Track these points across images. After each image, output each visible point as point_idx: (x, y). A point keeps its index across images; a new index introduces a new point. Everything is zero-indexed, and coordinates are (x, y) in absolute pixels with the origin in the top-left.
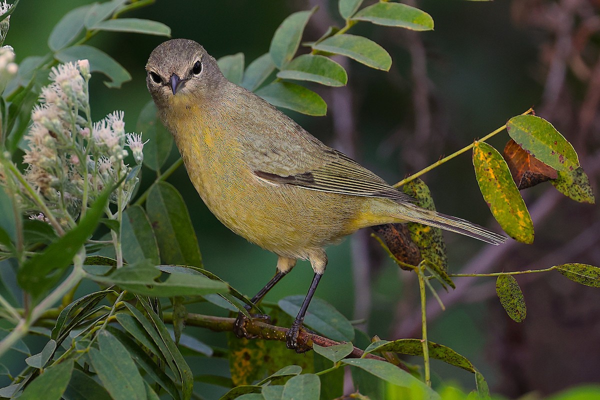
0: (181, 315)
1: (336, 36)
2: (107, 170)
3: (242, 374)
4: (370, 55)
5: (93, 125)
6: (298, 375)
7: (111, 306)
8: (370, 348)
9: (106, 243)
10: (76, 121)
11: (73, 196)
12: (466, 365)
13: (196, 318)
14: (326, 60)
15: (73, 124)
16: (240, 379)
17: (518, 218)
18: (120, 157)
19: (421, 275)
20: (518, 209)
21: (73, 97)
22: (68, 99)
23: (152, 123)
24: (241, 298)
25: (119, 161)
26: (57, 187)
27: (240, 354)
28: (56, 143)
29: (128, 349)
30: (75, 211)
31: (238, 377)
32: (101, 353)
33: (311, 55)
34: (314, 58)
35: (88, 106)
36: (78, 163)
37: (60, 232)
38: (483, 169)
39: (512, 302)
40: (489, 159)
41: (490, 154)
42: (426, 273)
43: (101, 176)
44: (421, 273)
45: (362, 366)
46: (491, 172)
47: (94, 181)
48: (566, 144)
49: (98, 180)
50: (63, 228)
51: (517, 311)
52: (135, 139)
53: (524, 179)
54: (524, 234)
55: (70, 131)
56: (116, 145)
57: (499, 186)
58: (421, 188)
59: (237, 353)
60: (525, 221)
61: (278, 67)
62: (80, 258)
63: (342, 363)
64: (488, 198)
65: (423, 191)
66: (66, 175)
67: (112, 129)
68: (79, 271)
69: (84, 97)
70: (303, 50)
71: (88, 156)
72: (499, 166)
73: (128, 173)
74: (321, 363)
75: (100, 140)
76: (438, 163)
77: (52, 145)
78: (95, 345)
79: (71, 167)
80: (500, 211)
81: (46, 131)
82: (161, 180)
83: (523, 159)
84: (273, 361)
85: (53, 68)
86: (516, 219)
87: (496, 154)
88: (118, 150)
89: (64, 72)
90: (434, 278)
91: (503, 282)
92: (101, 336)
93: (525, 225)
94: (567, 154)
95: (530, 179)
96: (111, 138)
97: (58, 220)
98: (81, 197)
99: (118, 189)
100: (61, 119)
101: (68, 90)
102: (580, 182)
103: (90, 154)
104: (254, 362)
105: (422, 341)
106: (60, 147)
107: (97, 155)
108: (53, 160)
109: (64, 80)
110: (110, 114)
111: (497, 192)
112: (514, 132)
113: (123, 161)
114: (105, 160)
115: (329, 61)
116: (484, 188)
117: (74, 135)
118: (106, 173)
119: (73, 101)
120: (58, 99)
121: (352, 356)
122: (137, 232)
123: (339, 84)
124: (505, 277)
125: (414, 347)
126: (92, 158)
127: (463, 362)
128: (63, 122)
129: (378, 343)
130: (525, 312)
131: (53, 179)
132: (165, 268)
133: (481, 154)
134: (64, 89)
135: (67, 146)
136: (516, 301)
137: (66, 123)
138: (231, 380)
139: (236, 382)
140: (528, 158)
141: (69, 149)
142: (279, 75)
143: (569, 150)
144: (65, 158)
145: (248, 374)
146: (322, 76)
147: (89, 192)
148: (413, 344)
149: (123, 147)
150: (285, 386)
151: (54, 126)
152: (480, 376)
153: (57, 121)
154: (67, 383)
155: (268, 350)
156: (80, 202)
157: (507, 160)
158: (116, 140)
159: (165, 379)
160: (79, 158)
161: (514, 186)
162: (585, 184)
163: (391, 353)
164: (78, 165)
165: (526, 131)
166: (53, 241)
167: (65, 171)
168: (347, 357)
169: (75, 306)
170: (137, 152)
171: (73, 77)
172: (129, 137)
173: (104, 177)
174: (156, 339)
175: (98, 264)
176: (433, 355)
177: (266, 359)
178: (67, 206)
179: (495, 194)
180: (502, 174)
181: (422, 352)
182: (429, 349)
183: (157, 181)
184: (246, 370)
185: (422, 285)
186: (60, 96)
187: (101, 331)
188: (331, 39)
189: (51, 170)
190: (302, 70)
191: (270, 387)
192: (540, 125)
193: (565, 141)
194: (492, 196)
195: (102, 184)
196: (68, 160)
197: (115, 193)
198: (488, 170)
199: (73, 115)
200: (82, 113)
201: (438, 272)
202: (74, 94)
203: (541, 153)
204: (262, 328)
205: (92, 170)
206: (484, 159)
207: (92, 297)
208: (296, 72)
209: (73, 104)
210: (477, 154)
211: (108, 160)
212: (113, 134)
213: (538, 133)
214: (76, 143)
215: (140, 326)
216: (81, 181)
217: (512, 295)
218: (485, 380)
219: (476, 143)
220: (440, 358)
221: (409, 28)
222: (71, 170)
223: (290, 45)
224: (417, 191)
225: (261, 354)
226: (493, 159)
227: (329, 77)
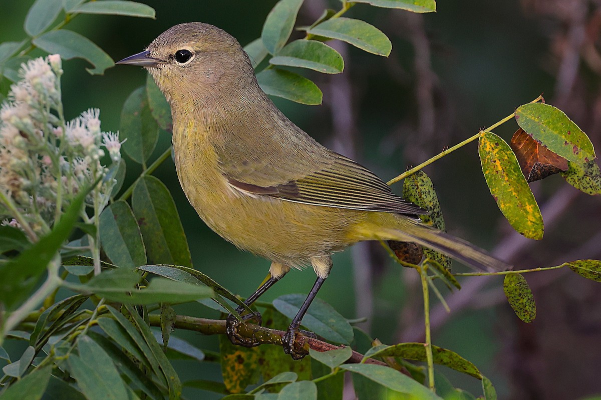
0: (169, 317)
1: (332, 19)
2: (83, 171)
3: (235, 378)
4: (369, 39)
5: (66, 124)
6: (293, 382)
7: (93, 310)
8: (370, 353)
9: (83, 249)
10: (48, 120)
11: (47, 200)
12: (472, 371)
13: (185, 320)
14: (321, 46)
15: (45, 123)
16: (233, 384)
17: (527, 213)
18: (96, 157)
19: (423, 275)
20: (527, 203)
21: (45, 95)
22: (39, 96)
23: (136, 113)
24: (233, 299)
25: (95, 162)
26: (29, 191)
27: (232, 357)
28: (27, 144)
29: (110, 355)
30: (48, 216)
31: (231, 382)
32: (81, 359)
33: (306, 40)
34: (309, 43)
35: (61, 104)
36: (50, 164)
37: (33, 238)
38: (489, 161)
39: (520, 302)
40: (496, 150)
41: (497, 144)
42: (429, 272)
43: (76, 178)
44: (424, 273)
45: (361, 372)
46: (498, 163)
47: (68, 184)
48: (580, 134)
49: (73, 183)
50: (37, 233)
51: (527, 311)
52: (112, 139)
53: (533, 171)
54: (533, 230)
55: (42, 130)
56: (91, 144)
57: (506, 178)
58: (423, 181)
59: (230, 356)
60: (535, 216)
61: (270, 53)
62: (54, 265)
63: (340, 369)
64: (495, 191)
65: (426, 184)
66: (38, 177)
67: (86, 127)
68: (54, 280)
69: (55, 94)
70: (298, 35)
71: (62, 158)
72: (506, 158)
73: (104, 175)
74: (319, 369)
75: (75, 140)
76: (441, 155)
77: (23, 145)
78: (75, 352)
79: (45, 169)
80: (508, 205)
81: (16, 131)
82: (147, 174)
83: (531, 149)
84: (268, 364)
85: (23, 65)
86: (525, 213)
87: (504, 145)
88: (93, 150)
89: (34, 69)
90: (437, 278)
91: (511, 280)
92: (82, 342)
93: (534, 220)
94: (581, 145)
95: (540, 171)
96: (86, 137)
97: (31, 225)
98: (54, 201)
99: (94, 192)
100: (32, 118)
101: (39, 87)
102: (592, 173)
103: (64, 154)
104: (247, 366)
105: (425, 345)
106: (32, 148)
107: (71, 155)
108: (24, 162)
109: (34, 77)
110: (85, 112)
111: (505, 185)
112: (523, 121)
113: (99, 162)
114: (80, 161)
115: (325, 46)
116: (491, 180)
117: (46, 135)
118: (81, 175)
119: (45, 98)
120: (29, 98)
121: (350, 361)
122: (122, 229)
123: (334, 71)
124: (513, 275)
125: (417, 352)
126: (66, 159)
127: (469, 367)
128: (34, 121)
129: (379, 347)
130: (535, 312)
131: (24, 182)
132: (151, 268)
133: (488, 145)
134: (34, 87)
135: (39, 147)
136: (525, 301)
137: (37, 122)
138: (224, 385)
139: (228, 386)
140: (536, 148)
141: (42, 150)
142: (272, 61)
143: (584, 141)
144: (37, 160)
145: (242, 379)
146: (316, 63)
147: (63, 195)
148: (416, 349)
149: (99, 147)
150: (279, 394)
151: (25, 125)
152: (488, 381)
153: (28, 121)
154: (43, 390)
155: (263, 353)
156: (54, 208)
157: (515, 150)
158: (91, 140)
159: (151, 386)
160: (52, 159)
161: (523, 179)
162: (596, 176)
163: (393, 357)
164: (51, 166)
165: (537, 120)
166: (26, 247)
167: (37, 173)
168: (346, 362)
169: (55, 309)
170: (114, 152)
171: (44, 73)
172: (106, 137)
173: (79, 179)
174: (141, 345)
175: (79, 264)
176: (438, 361)
177: (261, 361)
178: (40, 210)
179: (502, 187)
180: (510, 166)
181: (425, 357)
182: (433, 354)
183: (142, 175)
184: (239, 374)
185: (425, 285)
186: (30, 94)
187: (82, 337)
188: (327, 22)
189: (23, 173)
190: (296, 57)
191: (264, 395)
192: (551, 114)
193: (579, 130)
194: (499, 190)
195: (77, 186)
196: (40, 161)
197: (91, 196)
198: (495, 162)
199: (45, 113)
200: (53, 112)
201: (442, 272)
202: (46, 92)
203: (553, 143)
204: (255, 331)
205: (66, 171)
206: (490, 150)
207: (73, 299)
208: (289, 58)
209: (44, 102)
210: (483, 144)
211: (84, 161)
212: (89, 133)
213: (549, 122)
214: (48, 143)
215: (123, 331)
216: (55, 184)
217: (520, 295)
218: (492, 385)
219: (483, 133)
220: (445, 364)
221: (410, 10)
222: (44, 172)
223: (284, 30)
224: (419, 184)
225: (255, 357)
226: (500, 150)
227: (325, 63)
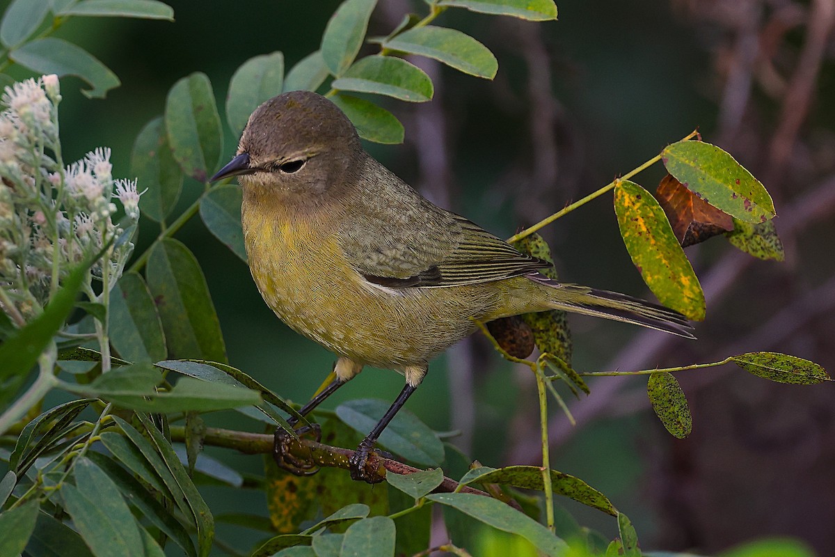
0: (197, 430)
1: (416, 28)
3: (285, 512)
4: (467, 56)
5: (66, 169)
6: (365, 518)
7: (95, 421)
8: (467, 478)
9: (86, 337)
10: (41, 163)
11: (40, 270)
12: (603, 504)
13: (218, 434)
14: (402, 64)
15: (37, 168)
16: (283, 519)
17: (682, 286)
18: (105, 213)
19: (539, 375)
20: (682, 274)
21: (36, 129)
22: (29, 131)
23: (152, 153)
24: (283, 406)
25: (104, 219)
27: (281, 484)
28: (12, 196)
29: (117, 483)
30: (41, 292)
31: (280, 517)
32: (78, 490)
33: (381, 56)
34: (385, 61)
35: (58, 141)
36: (44, 223)
37: (18, 321)
38: (629, 219)
39: (671, 410)
40: (638, 205)
41: (639, 197)
42: (547, 371)
43: (80, 242)
44: (540, 371)
45: (454, 505)
46: (641, 222)
47: (68, 249)
48: (753, 183)
49: (75, 247)
50: (26, 316)
51: (679, 422)
52: (128, 188)
53: (689, 232)
54: (692, 308)
55: (33, 177)
56: (99, 196)
57: (653, 242)
58: (537, 247)
59: (278, 483)
60: (692, 291)
61: (333, 73)
62: (48, 359)
63: (428, 500)
64: (638, 259)
65: (541, 251)
66: (27, 240)
67: (93, 173)
68: (47, 379)
69: (51, 128)
70: (369, 49)
71: (60, 214)
72: (652, 215)
73: (116, 237)
74: (399, 500)
75: (77, 190)
76: (563, 212)
77: (6, 197)
78: (70, 480)
79: (36, 229)
80: (656, 277)
82: (167, 236)
83: (683, 202)
84: (329, 493)
85: (7, 89)
86: (679, 287)
87: (648, 197)
88: (102, 204)
89: (23, 94)
90: (559, 378)
91: (658, 382)
92: (79, 466)
93: (692, 296)
94: (755, 199)
95: (698, 233)
96: (92, 186)
97: (18, 305)
98: (49, 272)
99: (102, 259)
100: (20, 160)
101: (28, 119)
103: (62, 209)
104: (302, 495)
105: (542, 469)
106: (19, 201)
107: (73, 210)
108: (9, 220)
109: (23, 105)
110: (91, 153)
111: (651, 251)
112: (673, 166)
113: (110, 219)
114: (85, 219)
115: (408, 65)
116: (632, 245)
117: (39, 183)
118: (85, 237)
119: (36, 135)
120: (16, 132)
121: (442, 489)
122: (133, 310)
123: (421, 99)
124: (659, 375)
126: (65, 216)
127: (599, 499)
128: (23, 164)
129: (481, 471)
130: (690, 424)
131: (9, 246)
132: (173, 365)
133: (626, 197)
134: (22, 118)
135: (29, 199)
136: (676, 409)
137: (26, 165)
138: (269, 520)
139: (276, 523)
140: (690, 200)
141: (32, 203)
142: (334, 85)
143: (758, 192)
144: (27, 216)
145: (294, 513)
146: (396, 87)
147: (61, 264)
148: (529, 474)
149: (110, 200)
150: (345, 535)
151: (10, 170)
152: (625, 518)
153: (13, 164)
154: (30, 533)
155: (323, 478)
156: (49, 281)
157: (663, 203)
158: (99, 190)
159: (174, 524)
160: (46, 215)
161: (676, 242)
163: (497, 484)
164: (45, 226)
165: (692, 164)
166: (11, 335)
167: (27, 234)
168: (434, 492)
169: (43, 421)
170: (130, 207)
171: (36, 100)
172: (119, 185)
173: (83, 243)
174: (159, 469)
175: (77, 358)
176: (558, 490)
177: (320, 489)
178: (30, 285)
179: (647, 253)
181: (542, 484)
182: (552, 481)
183: (161, 238)
184: (291, 507)
185: (541, 388)
186: (16, 128)
187: (79, 459)
188: (409, 32)
189: (6, 233)
190: (369, 78)
191: (324, 536)
192: (713, 156)
193: (752, 178)
194: (643, 257)
195: (80, 252)
196: (30, 218)
197: (100, 265)
198: (637, 220)
199: (37, 154)
200: (49, 152)
201: (564, 371)
202: (38, 125)
203: (716, 196)
204: (313, 450)
205: (65, 232)
206: (630, 205)
207: (68, 407)
208: (359, 80)
209: (36, 139)
210: (619, 197)
211: (90, 218)
212: (95, 181)
213: (710, 167)
214: (41, 194)
215: (135, 450)
216: (50, 249)
217: (670, 401)
218: (631, 524)
219: (618, 182)
220: (566, 494)
221: (522, 17)
222: (36, 233)
223: (351, 41)
224: (532, 251)
225: (312, 483)
226: (643, 205)
227: (407, 87)
